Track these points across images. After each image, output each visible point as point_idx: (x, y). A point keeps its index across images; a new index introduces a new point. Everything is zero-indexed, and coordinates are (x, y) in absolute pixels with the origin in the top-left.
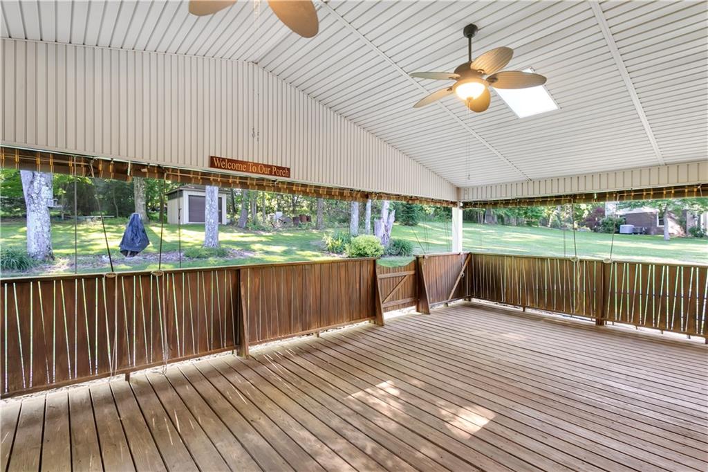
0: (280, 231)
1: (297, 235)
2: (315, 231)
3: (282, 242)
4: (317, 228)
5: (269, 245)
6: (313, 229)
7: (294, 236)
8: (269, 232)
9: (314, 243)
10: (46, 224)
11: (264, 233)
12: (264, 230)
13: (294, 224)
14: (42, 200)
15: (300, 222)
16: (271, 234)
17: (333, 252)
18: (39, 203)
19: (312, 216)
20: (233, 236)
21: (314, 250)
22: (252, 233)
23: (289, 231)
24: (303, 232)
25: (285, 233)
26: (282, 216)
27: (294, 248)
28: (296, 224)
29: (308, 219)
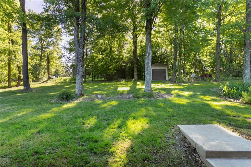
0: (193, 83)
1: (202, 85)
2: (214, 83)
3: (192, 89)
4: (215, 81)
5: (183, 91)
6: (213, 81)
7: (200, 86)
8: (186, 83)
9: (213, 90)
10: (80, 82)
11: (183, 84)
12: (184, 82)
13: (202, 79)
14: (80, 72)
15: (205, 78)
16: (187, 84)
17: (229, 98)
18: (79, 74)
19: (213, 75)
20: (166, 86)
21: (213, 96)
22: (176, 84)
23: (198, 83)
24: (206, 83)
25: (196, 84)
26: (195, 76)
27: (198, 93)
28: (203, 79)
29: (210, 76)
